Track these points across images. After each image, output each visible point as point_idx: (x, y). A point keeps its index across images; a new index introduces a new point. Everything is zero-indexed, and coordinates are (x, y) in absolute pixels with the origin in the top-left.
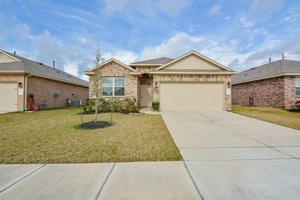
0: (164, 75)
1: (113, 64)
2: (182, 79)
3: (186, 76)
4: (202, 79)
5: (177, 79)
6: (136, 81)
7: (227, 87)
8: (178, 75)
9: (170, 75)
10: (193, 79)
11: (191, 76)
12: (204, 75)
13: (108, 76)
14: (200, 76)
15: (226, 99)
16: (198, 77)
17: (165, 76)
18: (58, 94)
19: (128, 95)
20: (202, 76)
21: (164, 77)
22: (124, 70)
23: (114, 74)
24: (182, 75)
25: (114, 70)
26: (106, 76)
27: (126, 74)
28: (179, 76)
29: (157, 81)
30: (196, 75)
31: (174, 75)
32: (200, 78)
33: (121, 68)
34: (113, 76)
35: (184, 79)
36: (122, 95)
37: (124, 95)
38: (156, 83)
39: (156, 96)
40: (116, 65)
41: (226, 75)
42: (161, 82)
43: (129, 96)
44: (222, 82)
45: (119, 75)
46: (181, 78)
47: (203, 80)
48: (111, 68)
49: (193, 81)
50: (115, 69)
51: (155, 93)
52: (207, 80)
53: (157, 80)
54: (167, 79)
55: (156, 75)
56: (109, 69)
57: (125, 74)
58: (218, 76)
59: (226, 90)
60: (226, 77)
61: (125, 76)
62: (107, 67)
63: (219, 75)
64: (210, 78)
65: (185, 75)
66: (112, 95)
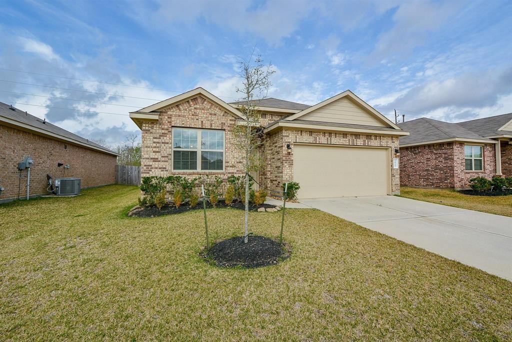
0: (301, 131)
1: (199, 100)
2: (331, 141)
3: (337, 135)
4: (360, 142)
5: (323, 139)
6: (246, 141)
7: (394, 156)
8: (324, 132)
9: (311, 132)
10: (348, 141)
11: (345, 134)
12: (363, 134)
13: (188, 126)
14: (357, 135)
15: (393, 176)
16: (355, 138)
17: (303, 133)
18: (29, 163)
19: (231, 168)
20: (361, 136)
21: (301, 135)
22: (223, 116)
23: (202, 122)
24: (331, 133)
25: (202, 115)
26: (183, 126)
27: (226, 124)
28: (326, 134)
29: (289, 142)
30: (352, 134)
31: (318, 131)
32: (358, 140)
33: (217, 111)
34: (200, 127)
35: (335, 140)
36: (217, 169)
37: (222, 169)
38: (288, 147)
39: (288, 171)
40: (205, 103)
41: (392, 136)
42: (297, 144)
43: (233, 171)
44: (386, 148)
45: (213, 125)
46: (329, 138)
47: (362, 142)
48: (195, 108)
49: (348, 144)
50: (203, 111)
51: (286, 164)
52: (368, 144)
53: (290, 140)
54: (306, 138)
55: (288, 129)
56: (190, 110)
57: (224, 124)
58: (383, 137)
59: (392, 161)
60: (392, 139)
61: (224, 128)
62: (186, 106)
63: (384, 136)
64: (372, 141)
65: (336, 134)
66: (196, 169)
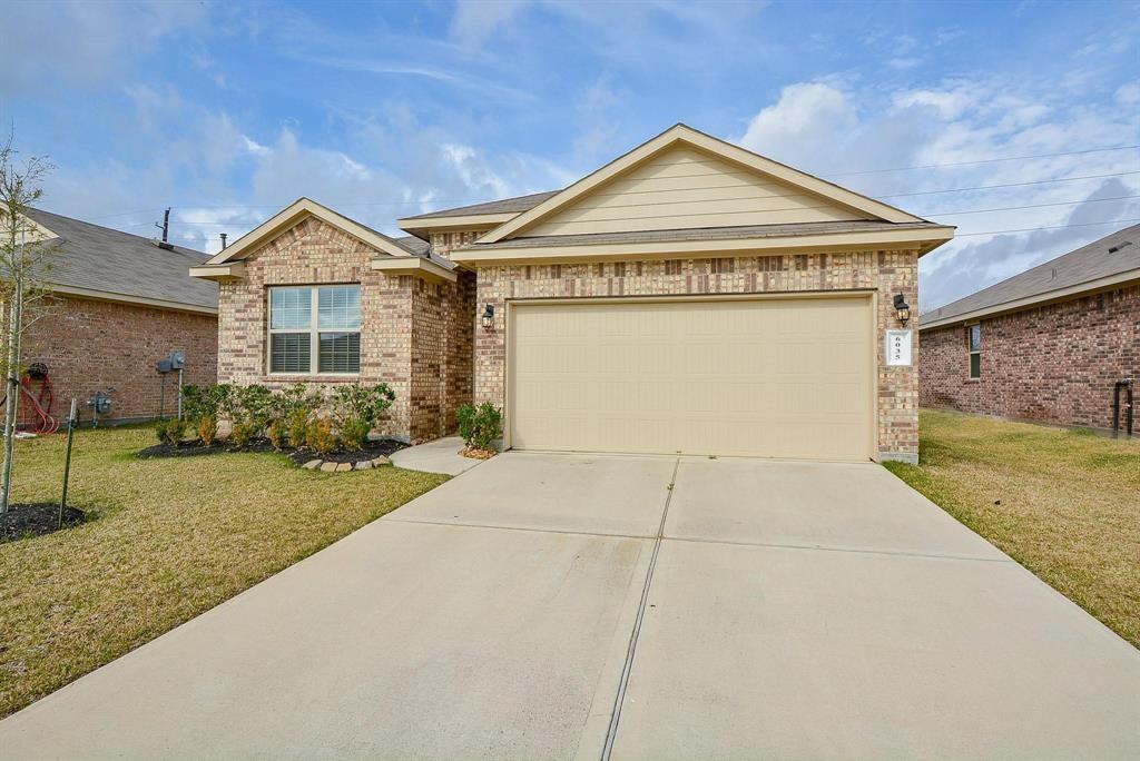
0: (528, 267)
1: (311, 225)
2: (621, 286)
3: (644, 268)
4: (732, 282)
5: (595, 285)
6: (406, 304)
7: (891, 320)
8: (599, 265)
9: (557, 267)
10: (683, 284)
11: (673, 264)
12: (745, 255)
13: (291, 282)
14: (721, 262)
15: (885, 392)
16: (714, 271)
17: (533, 271)
18: (179, 362)
19: (371, 369)
20: (736, 263)
21: (528, 277)
22: (356, 251)
23: (316, 270)
24: (623, 264)
25: (316, 254)
26: (282, 282)
27: (362, 269)
28: (606, 269)
29: (494, 300)
30: (700, 260)
31: (579, 264)
32: (723, 276)
33: (344, 243)
34: (312, 281)
35: (634, 284)
36: (349, 371)
37: (359, 371)
38: (490, 311)
39: (489, 374)
40: (322, 228)
41: (881, 253)
42: (516, 304)
43: (374, 375)
44: (862, 295)
45: (336, 274)
46: (616, 280)
47: (742, 282)
48: (303, 244)
49: (683, 291)
50: (317, 247)
51: (483, 358)
52: (766, 285)
53: (496, 295)
54: (543, 285)
55: (490, 265)
56: (294, 249)
57: (359, 269)
58: (834, 256)
59: (881, 339)
60: (881, 262)
61: (358, 278)
62: (287, 241)
63: (841, 252)
64: (784, 274)
65: (640, 264)
66: (308, 370)
